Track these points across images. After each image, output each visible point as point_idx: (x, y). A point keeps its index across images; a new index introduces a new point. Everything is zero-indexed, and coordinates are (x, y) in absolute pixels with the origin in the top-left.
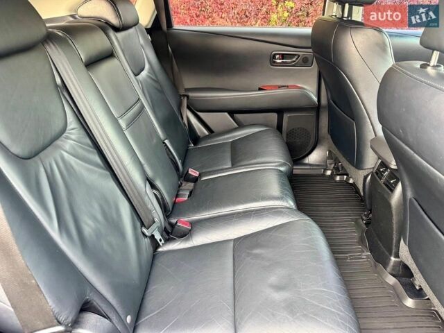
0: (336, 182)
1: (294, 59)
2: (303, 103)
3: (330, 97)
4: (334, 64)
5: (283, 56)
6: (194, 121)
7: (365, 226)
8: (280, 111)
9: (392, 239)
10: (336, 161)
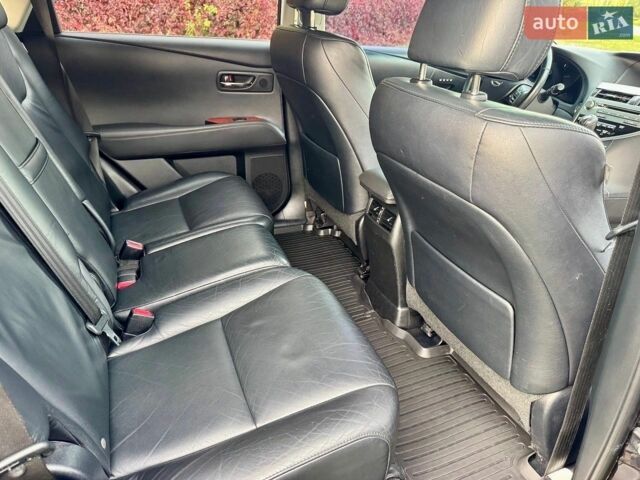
0: (320, 238)
1: (248, 82)
2: (269, 141)
3: (301, 130)
4: (308, 85)
5: (234, 78)
6: (112, 174)
7: (362, 282)
8: (239, 153)
9: (396, 286)
10: (318, 211)
